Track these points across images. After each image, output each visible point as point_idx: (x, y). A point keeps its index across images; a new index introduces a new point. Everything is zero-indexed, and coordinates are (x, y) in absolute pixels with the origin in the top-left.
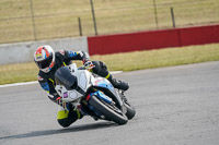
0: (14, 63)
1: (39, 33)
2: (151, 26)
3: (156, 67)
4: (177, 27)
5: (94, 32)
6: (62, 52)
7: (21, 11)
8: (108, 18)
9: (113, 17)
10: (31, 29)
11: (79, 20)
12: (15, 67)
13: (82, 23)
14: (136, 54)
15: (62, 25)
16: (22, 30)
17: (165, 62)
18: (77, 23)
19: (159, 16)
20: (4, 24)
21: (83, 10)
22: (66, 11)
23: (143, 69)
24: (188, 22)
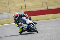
0: (3, 19)
1: (11, 10)
2: (41, 9)
3: (43, 20)
4: (48, 9)
5: (26, 10)
6: (20, 14)
7: (6, 5)
8: (30, 6)
9: (31, 6)
10: (9, 9)
11: (22, 7)
12: (4, 20)
13: (22, 8)
14: (37, 16)
15: (17, 8)
16: (6, 10)
17: (45, 18)
18: (21, 8)
19: (43, 6)
20: (1, 8)
21: (23, 4)
22: (18, 4)
23: (39, 20)
24: (51, 8)
